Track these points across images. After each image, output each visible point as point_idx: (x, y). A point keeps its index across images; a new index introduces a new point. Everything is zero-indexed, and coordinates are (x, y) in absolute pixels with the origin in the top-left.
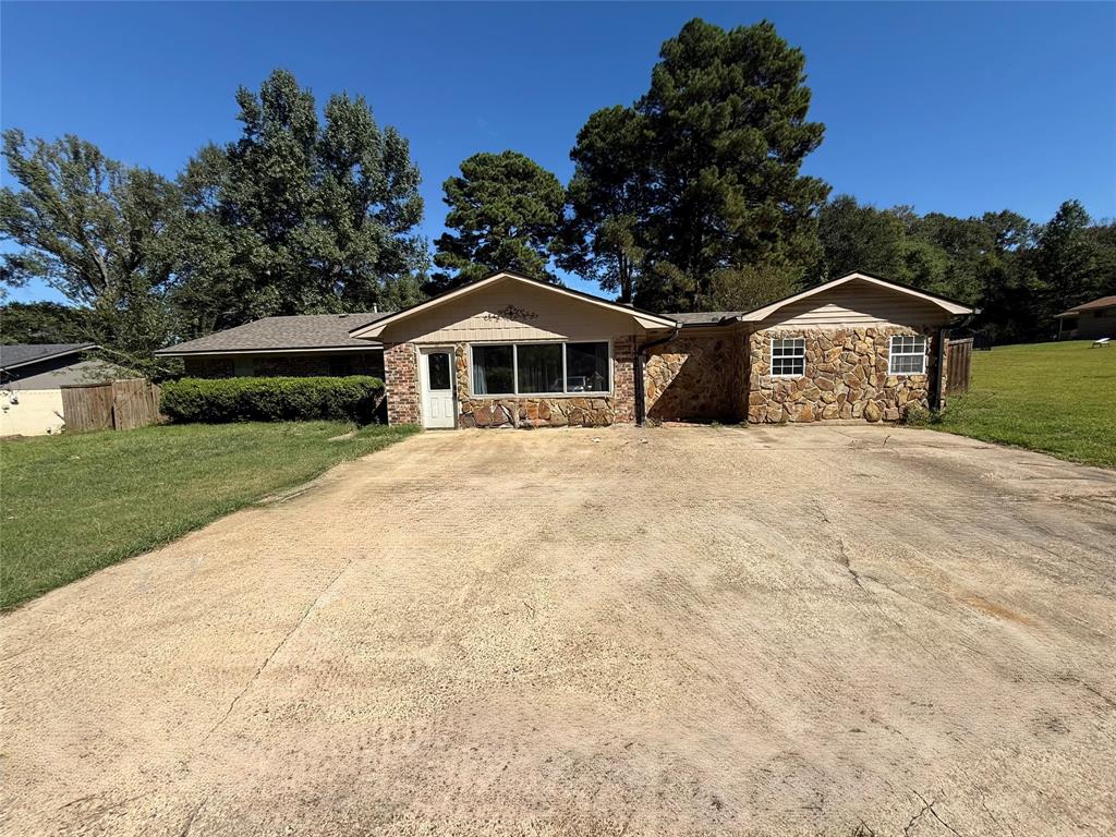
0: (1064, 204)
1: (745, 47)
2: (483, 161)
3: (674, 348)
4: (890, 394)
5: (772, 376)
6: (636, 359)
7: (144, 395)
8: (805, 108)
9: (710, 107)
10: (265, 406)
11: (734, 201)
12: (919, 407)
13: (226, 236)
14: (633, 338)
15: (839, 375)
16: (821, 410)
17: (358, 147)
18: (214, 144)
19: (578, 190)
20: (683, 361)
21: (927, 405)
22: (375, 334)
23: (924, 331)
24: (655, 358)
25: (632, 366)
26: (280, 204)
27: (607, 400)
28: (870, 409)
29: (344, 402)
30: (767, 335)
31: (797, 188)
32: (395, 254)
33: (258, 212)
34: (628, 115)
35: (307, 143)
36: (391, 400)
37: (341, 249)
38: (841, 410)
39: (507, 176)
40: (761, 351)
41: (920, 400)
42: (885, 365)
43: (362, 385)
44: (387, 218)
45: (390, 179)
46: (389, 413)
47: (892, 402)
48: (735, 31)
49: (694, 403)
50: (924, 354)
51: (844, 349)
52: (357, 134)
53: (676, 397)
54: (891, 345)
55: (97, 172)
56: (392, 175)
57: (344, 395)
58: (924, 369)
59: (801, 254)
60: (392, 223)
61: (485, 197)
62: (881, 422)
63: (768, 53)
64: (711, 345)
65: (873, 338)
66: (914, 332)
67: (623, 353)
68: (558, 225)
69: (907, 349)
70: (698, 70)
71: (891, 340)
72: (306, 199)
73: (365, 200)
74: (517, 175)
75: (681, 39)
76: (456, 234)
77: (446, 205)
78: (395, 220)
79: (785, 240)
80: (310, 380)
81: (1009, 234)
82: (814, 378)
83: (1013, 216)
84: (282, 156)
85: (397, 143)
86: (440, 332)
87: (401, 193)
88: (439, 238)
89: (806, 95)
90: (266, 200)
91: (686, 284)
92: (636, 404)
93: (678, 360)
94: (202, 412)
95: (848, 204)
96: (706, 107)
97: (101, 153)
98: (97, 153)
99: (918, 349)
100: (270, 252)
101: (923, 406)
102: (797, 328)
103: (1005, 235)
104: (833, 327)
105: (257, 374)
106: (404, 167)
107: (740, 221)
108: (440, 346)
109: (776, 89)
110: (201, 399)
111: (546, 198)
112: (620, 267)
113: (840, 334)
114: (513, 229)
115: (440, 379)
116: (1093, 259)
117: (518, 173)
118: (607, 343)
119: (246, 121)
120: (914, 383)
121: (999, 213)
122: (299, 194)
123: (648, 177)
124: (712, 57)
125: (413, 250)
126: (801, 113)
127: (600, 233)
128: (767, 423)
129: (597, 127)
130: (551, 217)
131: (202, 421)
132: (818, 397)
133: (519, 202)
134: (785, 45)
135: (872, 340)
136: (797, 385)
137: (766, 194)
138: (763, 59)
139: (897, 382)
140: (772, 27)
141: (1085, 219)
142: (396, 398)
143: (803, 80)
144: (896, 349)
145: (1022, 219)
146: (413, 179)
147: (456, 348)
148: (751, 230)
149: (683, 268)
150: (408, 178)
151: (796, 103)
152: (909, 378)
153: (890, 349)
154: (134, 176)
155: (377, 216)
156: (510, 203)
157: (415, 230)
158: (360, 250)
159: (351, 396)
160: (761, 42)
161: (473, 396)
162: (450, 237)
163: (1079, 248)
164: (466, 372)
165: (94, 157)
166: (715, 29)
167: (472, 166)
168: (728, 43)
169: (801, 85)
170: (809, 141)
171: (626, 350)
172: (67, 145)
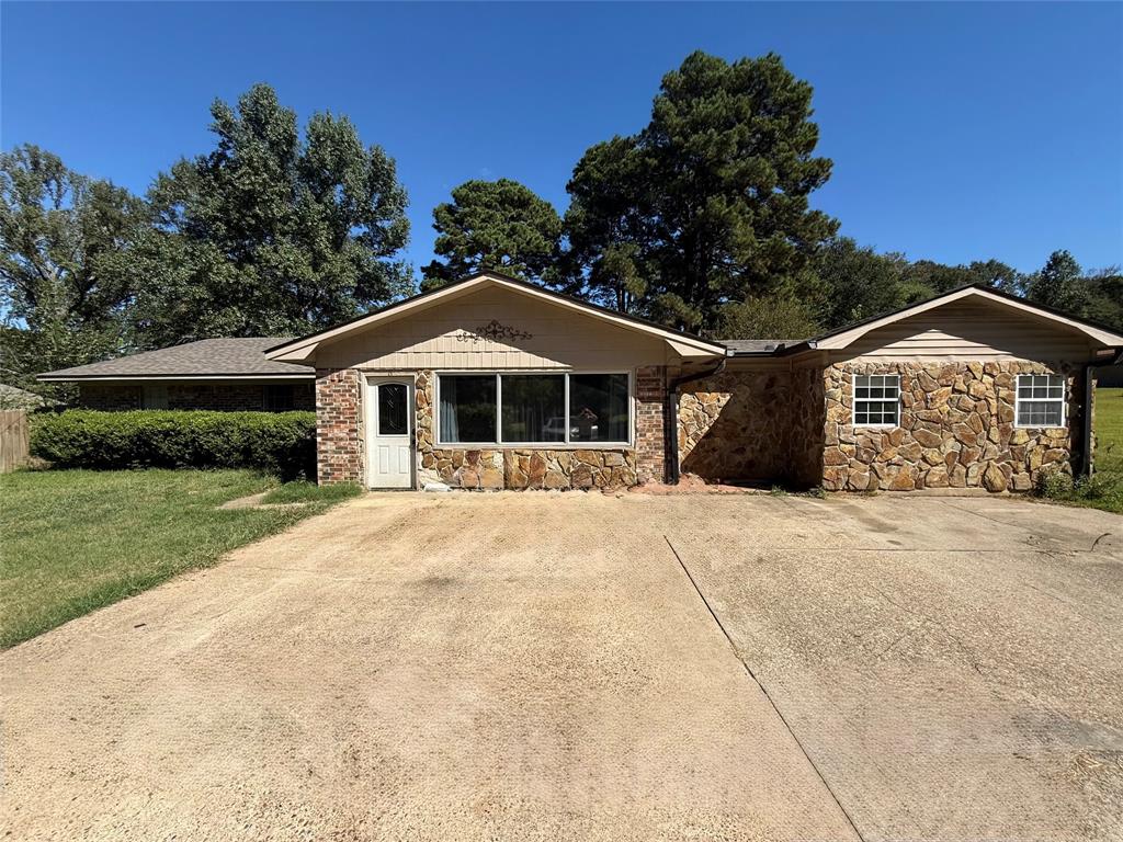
0: (1054, 254)
1: (751, 79)
2: (477, 188)
3: (711, 385)
4: (1019, 454)
5: (854, 425)
6: (667, 398)
7: (22, 430)
8: (815, 141)
9: (716, 134)
10: (169, 448)
11: (741, 232)
12: (1059, 473)
13: (186, 252)
14: (663, 370)
15: (947, 426)
16: (923, 474)
17: (341, 164)
18: (186, 159)
19: (575, 220)
20: (724, 402)
21: (1070, 471)
22: (303, 355)
23: (1061, 368)
24: (686, 397)
25: (661, 408)
26: (248, 219)
27: (625, 454)
28: (991, 474)
29: (275, 446)
30: (847, 370)
31: (806, 222)
32: (378, 279)
33: (224, 227)
34: (628, 144)
35: (284, 158)
36: (323, 448)
37: (315, 270)
38: (951, 475)
39: (502, 203)
40: (839, 390)
41: (1059, 462)
42: (1010, 414)
43: (299, 424)
44: (370, 240)
45: (376, 200)
46: (320, 465)
47: (1022, 466)
48: (739, 63)
49: (738, 458)
50: (1062, 399)
51: (954, 391)
52: (341, 152)
53: (714, 450)
54: (1018, 387)
55: (59, 185)
56: (378, 196)
57: (274, 437)
58: (1063, 420)
59: (810, 290)
60: (376, 246)
61: (477, 222)
62: (1006, 492)
63: (776, 84)
64: (761, 381)
65: (993, 376)
66: (1048, 371)
67: (649, 390)
68: (554, 256)
69: (1039, 393)
70: (702, 99)
71: (1017, 380)
72: (279, 216)
73: (347, 221)
74: (512, 203)
75: (683, 71)
76: (444, 261)
77: (436, 231)
78: (379, 243)
79: (793, 276)
80: (232, 416)
81: (997, 283)
82: (912, 430)
83: (1000, 266)
84: (253, 168)
85: (384, 161)
86: (395, 355)
87: (385, 214)
88: (429, 264)
89: (814, 129)
90: (235, 215)
91: (692, 318)
92: (666, 460)
93: (717, 401)
94: (86, 455)
95: (848, 245)
96: (711, 134)
97: (64, 165)
98: (58, 165)
99: (1055, 393)
100: (234, 271)
101: (1064, 471)
102: (889, 360)
103: (993, 283)
104: (939, 361)
105: (172, 406)
106: (390, 187)
107: (750, 253)
108: (394, 374)
109: (785, 120)
110: (86, 438)
111: (542, 227)
112: (618, 302)
113: (948, 371)
114: (506, 259)
115: (393, 419)
116: (1085, 309)
117: (513, 200)
118: (626, 376)
119: (221, 133)
120: (1050, 439)
121: (986, 262)
122: (272, 210)
123: (647, 210)
124: (716, 86)
125: (397, 274)
126: (810, 145)
127: (597, 265)
128: (849, 490)
129: (594, 159)
130: (547, 247)
131: (86, 467)
132: (919, 456)
133: (513, 229)
134: (793, 78)
135: (991, 380)
136: (890, 439)
137: (773, 228)
138: (771, 90)
139: (1027, 438)
140: (778, 59)
141: (1075, 269)
142: (330, 446)
143: (810, 114)
144: (1023, 393)
145: (1008, 269)
146: (400, 200)
147: (417, 378)
148: (760, 263)
149: (687, 301)
150: (395, 200)
151: (805, 135)
152: (1044, 432)
153: (1017, 393)
154: (94, 189)
155: (359, 239)
156: (504, 230)
157: (400, 255)
158: (337, 271)
159: (283, 438)
160: (768, 73)
161: (437, 443)
162: (439, 264)
163: (1071, 298)
164: (430, 412)
165: (55, 169)
166: (719, 61)
167: (464, 192)
168: (732, 72)
169: (808, 120)
170: (817, 175)
171: (653, 385)
172: (25, 155)
